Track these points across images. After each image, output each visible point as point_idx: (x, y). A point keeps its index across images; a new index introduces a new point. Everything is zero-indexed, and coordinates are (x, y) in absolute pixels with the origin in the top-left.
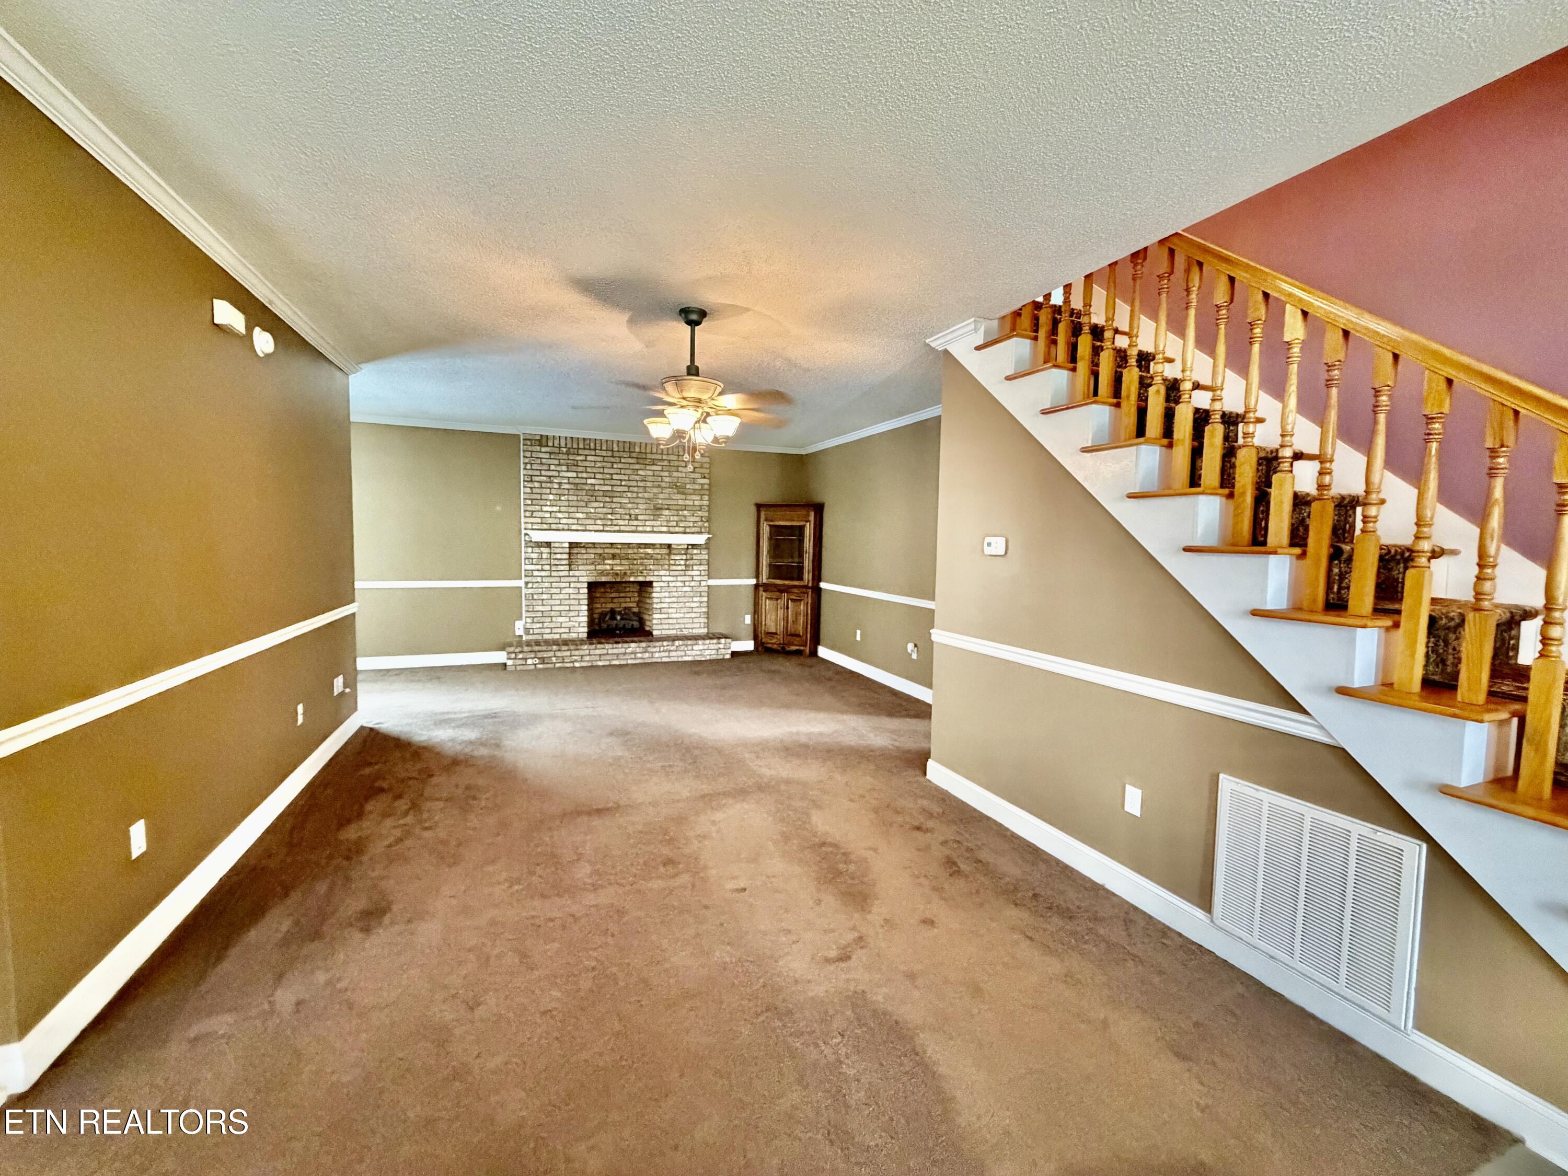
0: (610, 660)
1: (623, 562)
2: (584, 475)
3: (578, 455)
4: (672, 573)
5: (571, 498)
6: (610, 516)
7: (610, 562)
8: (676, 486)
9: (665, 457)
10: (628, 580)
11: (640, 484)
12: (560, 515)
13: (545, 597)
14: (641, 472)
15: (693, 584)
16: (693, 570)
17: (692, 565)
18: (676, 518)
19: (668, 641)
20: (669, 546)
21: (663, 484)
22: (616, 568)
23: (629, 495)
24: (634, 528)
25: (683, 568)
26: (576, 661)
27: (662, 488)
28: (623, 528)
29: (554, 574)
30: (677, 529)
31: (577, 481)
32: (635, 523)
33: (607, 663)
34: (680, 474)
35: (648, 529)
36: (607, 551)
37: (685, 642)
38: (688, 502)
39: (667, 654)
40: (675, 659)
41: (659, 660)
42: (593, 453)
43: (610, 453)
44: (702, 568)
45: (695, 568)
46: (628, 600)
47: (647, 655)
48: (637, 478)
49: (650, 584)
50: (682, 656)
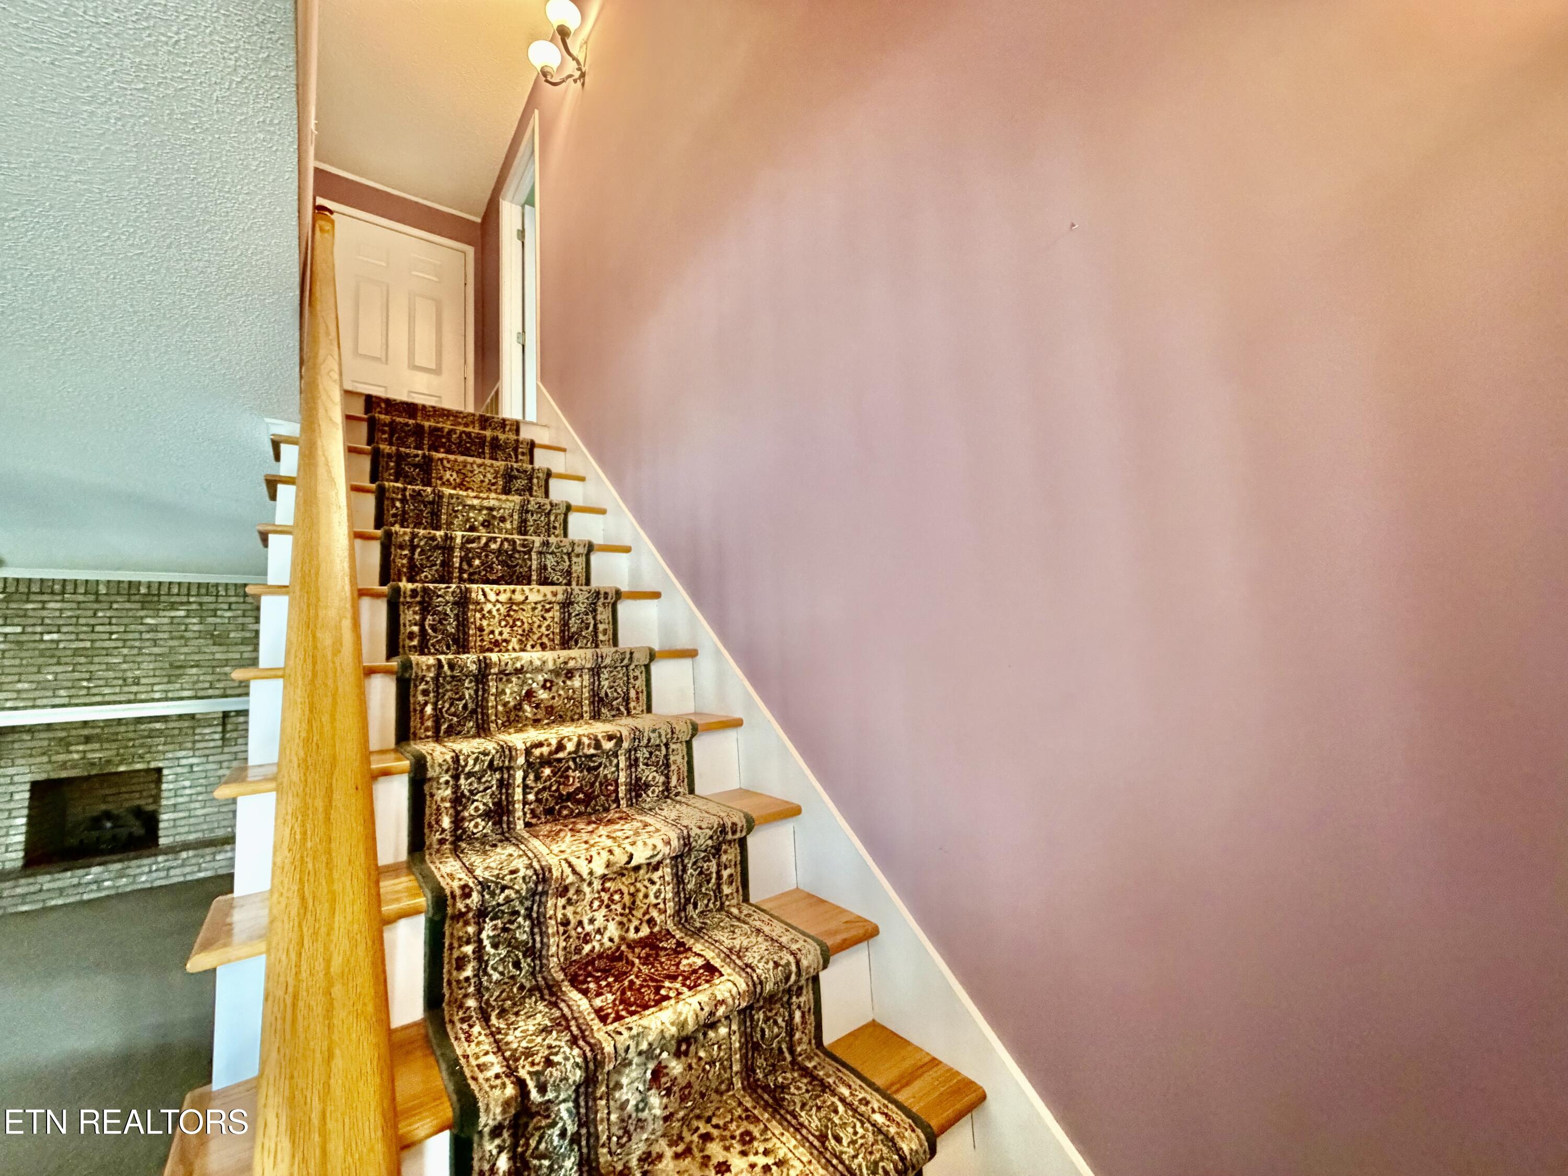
1: (106, 746)
2: (38, 629)
3: (29, 601)
5: (8, 662)
6: (84, 684)
7: (80, 748)
8: (212, 635)
9: (192, 599)
10: (113, 770)
11: (145, 636)
14: (148, 621)
16: (235, 745)
18: (209, 678)
20: (192, 717)
21: (188, 634)
22: (90, 755)
24: (131, 697)
25: (219, 743)
27: (187, 639)
28: (107, 698)
30: (210, 692)
31: (24, 638)
32: (135, 689)
33: (38, 906)
34: (218, 620)
35: (157, 696)
36: (75, 732)
38: (230, 656)
40: (179, 880)
42: (58, 598)
43: (91, 598)
47: (123, 881)
48: (142, 628)
49: (159, 770)
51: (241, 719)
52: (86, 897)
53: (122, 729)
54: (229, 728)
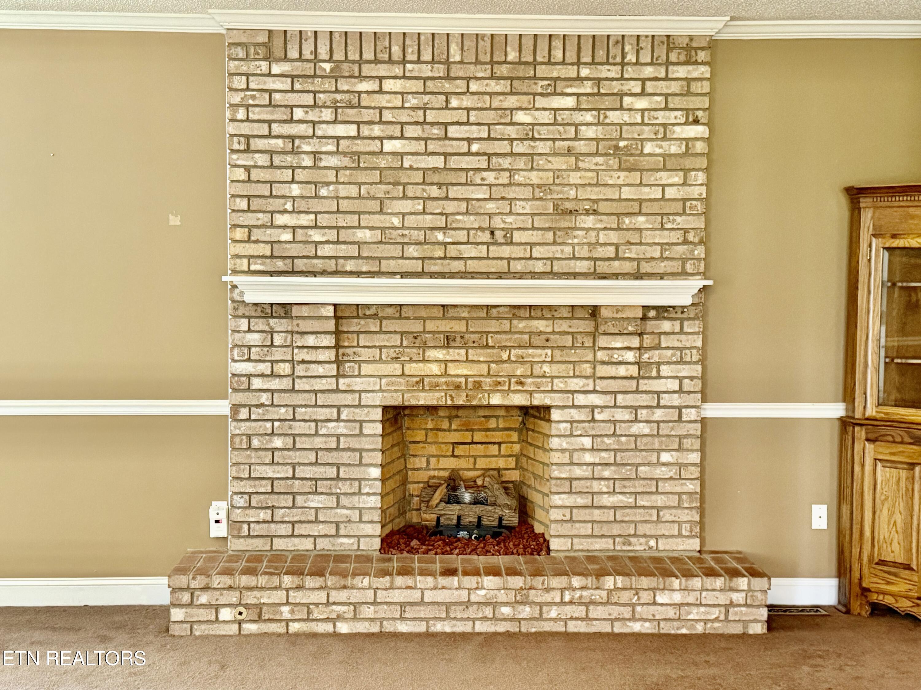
0: (427, 620)
1: (474, 354)
2: (377, 130)
3: (361, 77)
4: (601, 385)
5: (343, 191)
6: (440, 236)
7: (439, 354)
8: (617, 148)
9: (585, 72)
11: (519, 148)
12: (316, 236)
14: (521, 117)
15: (659, 414)
16: (659, 377)
17: (658, 364)
18: (613, 237)
20: (595, 312)
21: (581, 147)
22: (453, 370)
23: (490, 177)
24: (502, 266)
25: (633, 370)
27: (578, 156)
28: (472, 266)
30: (616, 266)
31: (361, 146)
32: (506, 251)
33: (421, 628)
34: (626, 117)
35: (539, 267)
36: (431, 326)
38: (645, 192)
39: (580, 611)
41: (559, 627)
42: (398, 70)
43: (440, 70)
44: (685, 371)
45: (665, 370)
47: (526, 611)
48: (512, 132)
49: (543, 412)
50: (624, 620)
51: (666, 326)
52: (480, 627)
53: (493, 325)
54: (648, 340)
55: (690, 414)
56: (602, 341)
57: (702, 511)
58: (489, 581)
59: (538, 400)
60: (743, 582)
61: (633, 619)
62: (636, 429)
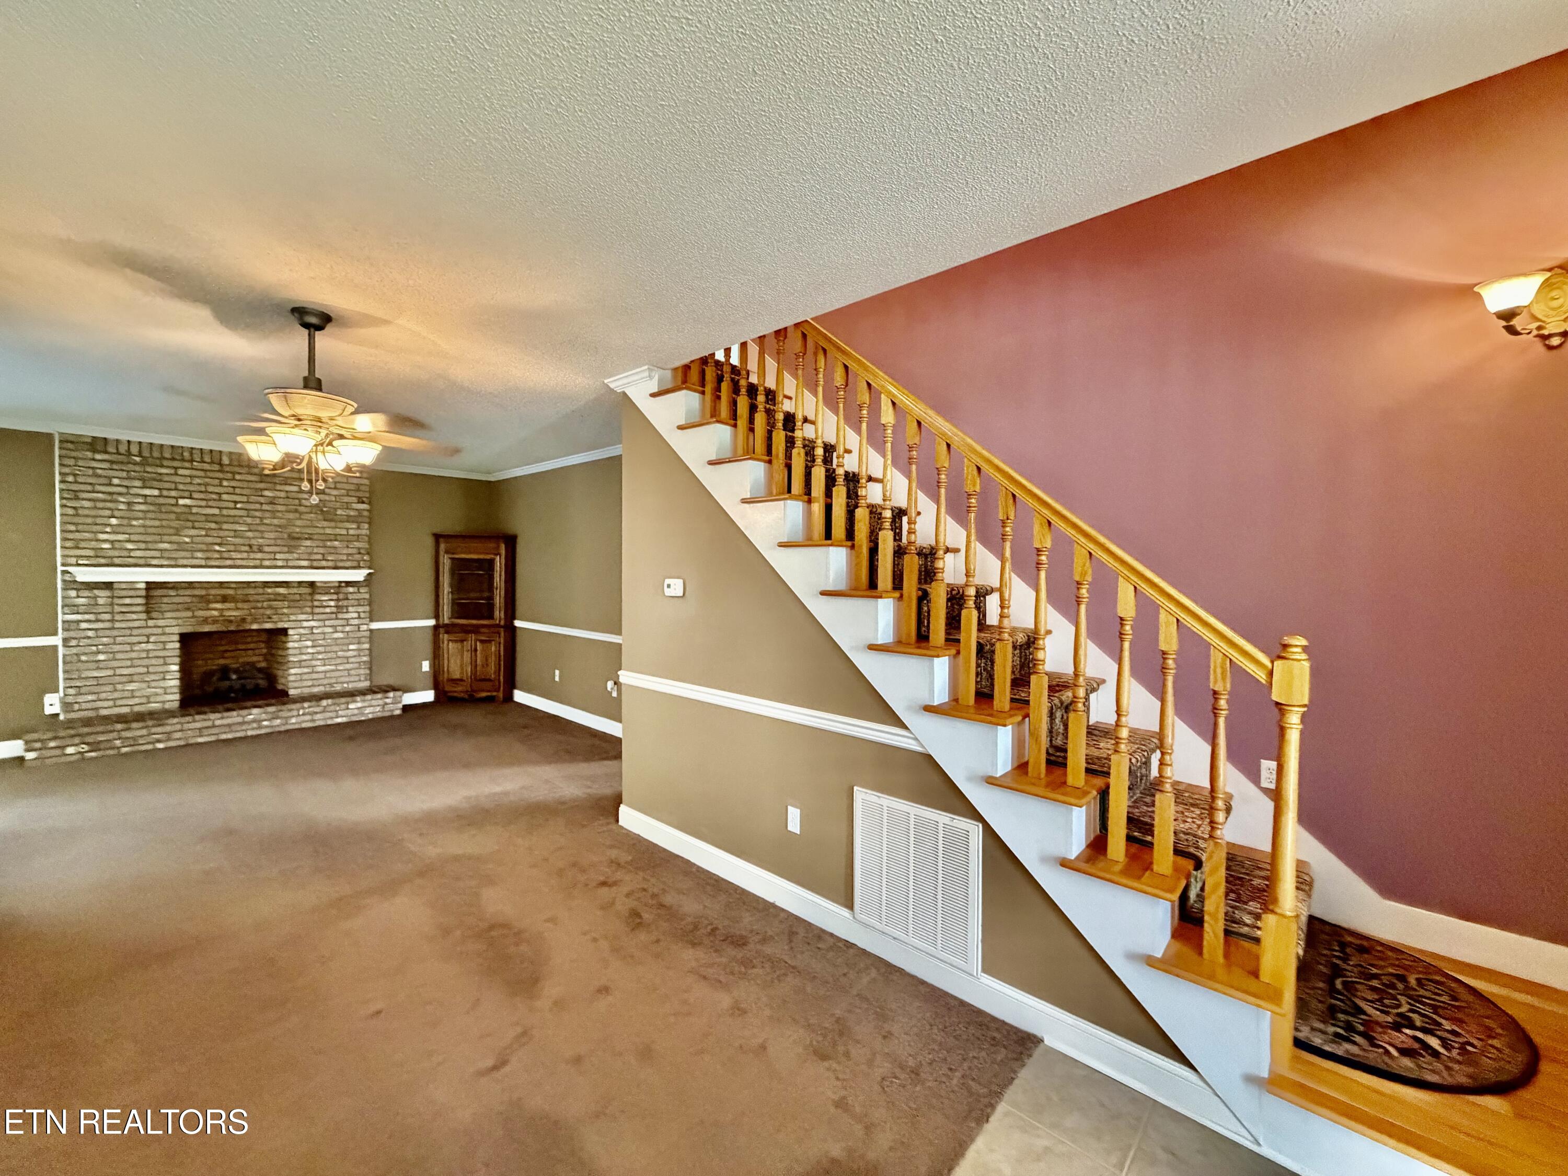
0: (217, 734)
1: (240, 605)
2: (173, 493)
3: (162, 466)
4: (316, 617)
5: (148, 523)
6: (217, 548)
7: (218, 606)
8: (322, 511)
10: (248, 627)
11: (265, 507)
12: (130, 546)
13: (101, 657)
14: (267, 493)
15: (348, 629)
16: (347, 612)
17: (347, 607)
18: (322, 550)
19: (310, 701)
20: (312, 584)
21: (302, 509)
22: (227, 613)
23: (249, 520)
24: (258, 563)
25: (334, 610)
26: (159, 741)
27: (301, 513)
28: (239, 562)
29: (117, 625)
30: (324, 563)
31: (162, 500)
32: (259, 555)
33: (213, 738)
34: (327, 498)
35: (280, 563)
36: (213, 592)
37: (337, 701)
38: (338, 531)
39: (308, 717)
40: (322, 723)
41: (297, 726)
42: (187, 465)
43: (217, 467)
44: (360, 609)
45: (350, 609)
46: (250, 652)
47: (278, 722)
48: (262, 500)
49: (284, 632)
50: (332, 718)
51: (351, 589)
52: (250, 733)
53: (252, 591)
54: (341, 596)
55: (364, 627)
56: (318, 597)
57: (370, 669)
58: (255, 711)
59: (281, 625)
60: (391, 694)
61: (337, 717)
62: (336, 635)
